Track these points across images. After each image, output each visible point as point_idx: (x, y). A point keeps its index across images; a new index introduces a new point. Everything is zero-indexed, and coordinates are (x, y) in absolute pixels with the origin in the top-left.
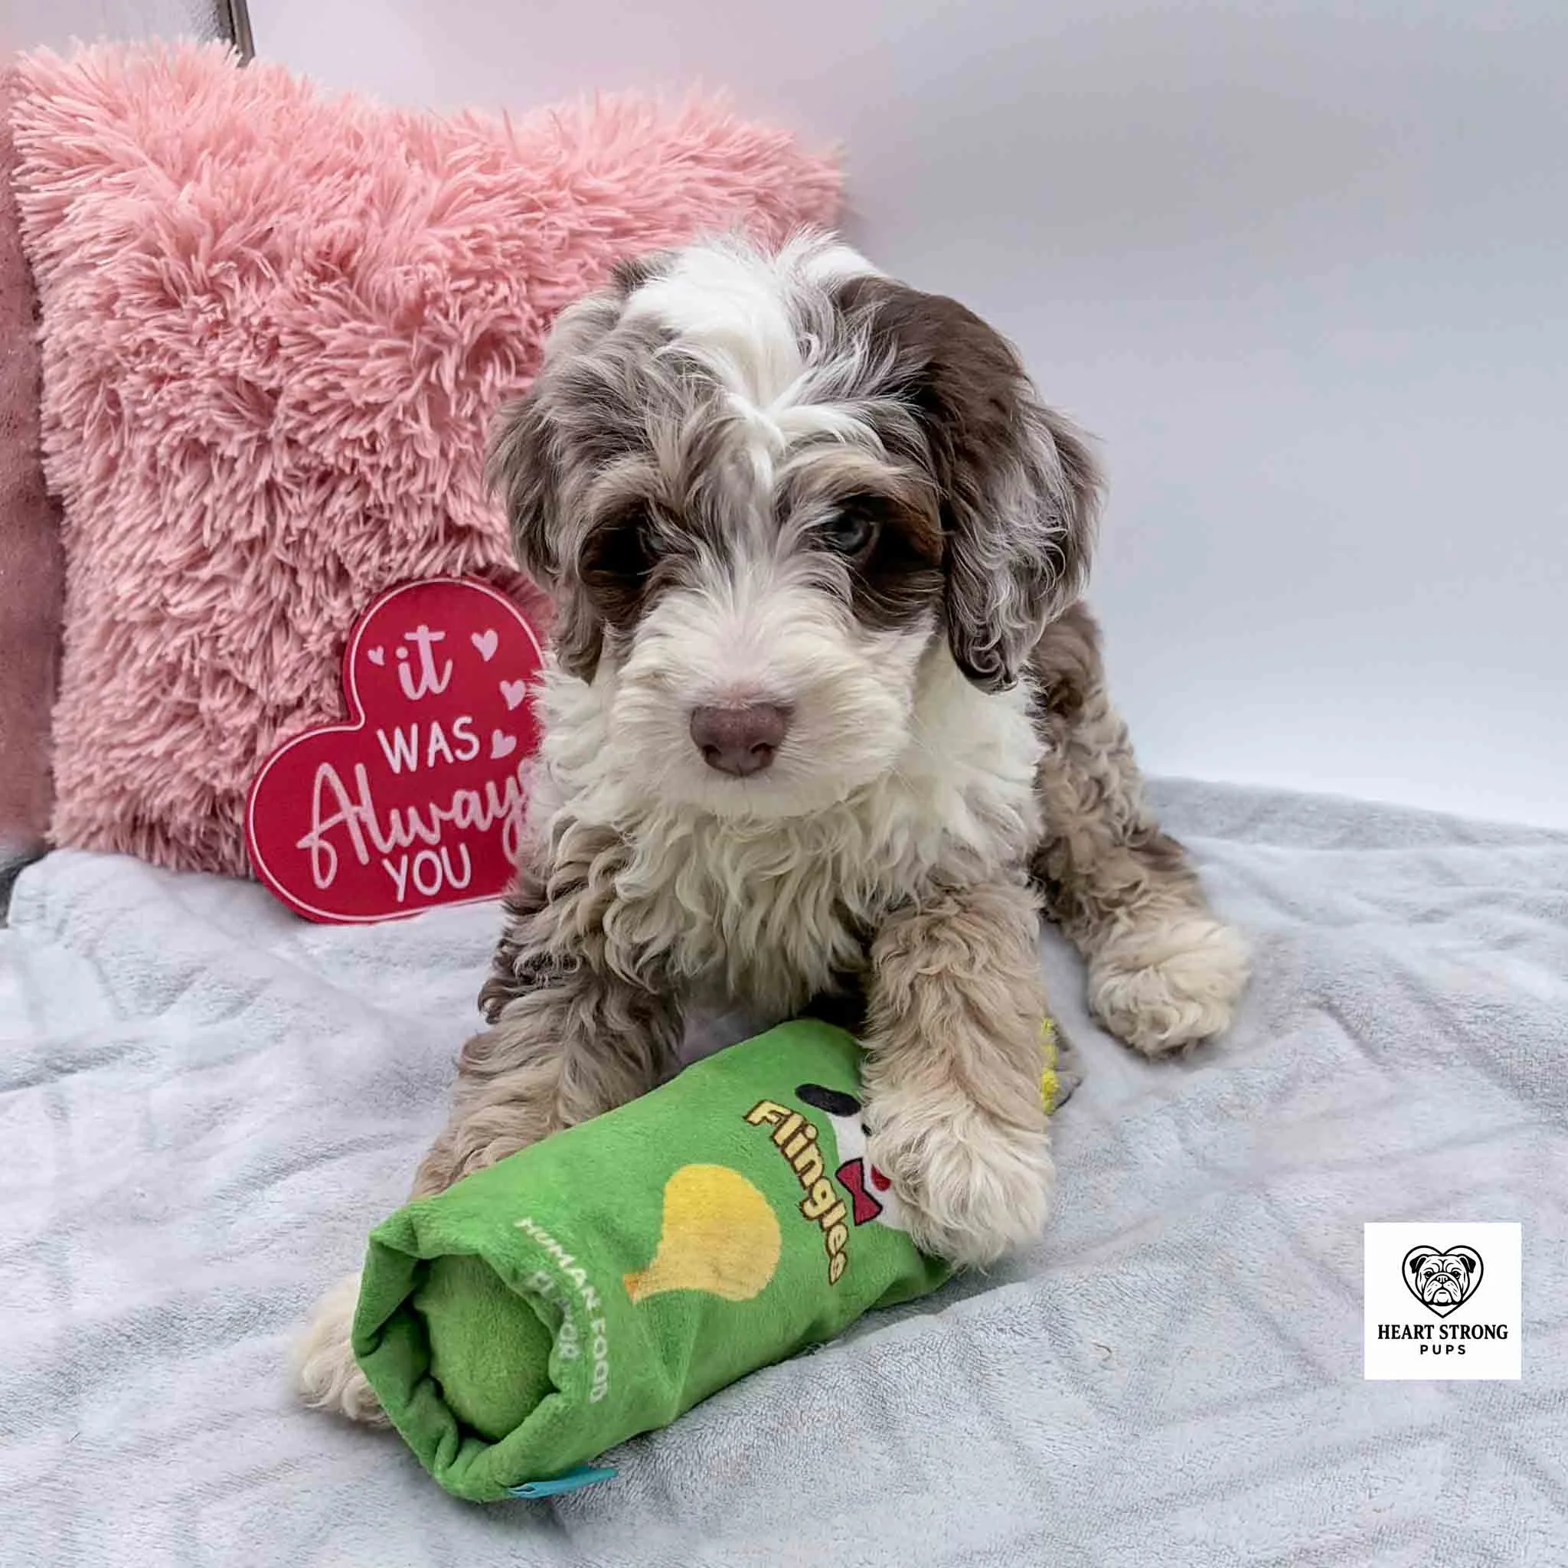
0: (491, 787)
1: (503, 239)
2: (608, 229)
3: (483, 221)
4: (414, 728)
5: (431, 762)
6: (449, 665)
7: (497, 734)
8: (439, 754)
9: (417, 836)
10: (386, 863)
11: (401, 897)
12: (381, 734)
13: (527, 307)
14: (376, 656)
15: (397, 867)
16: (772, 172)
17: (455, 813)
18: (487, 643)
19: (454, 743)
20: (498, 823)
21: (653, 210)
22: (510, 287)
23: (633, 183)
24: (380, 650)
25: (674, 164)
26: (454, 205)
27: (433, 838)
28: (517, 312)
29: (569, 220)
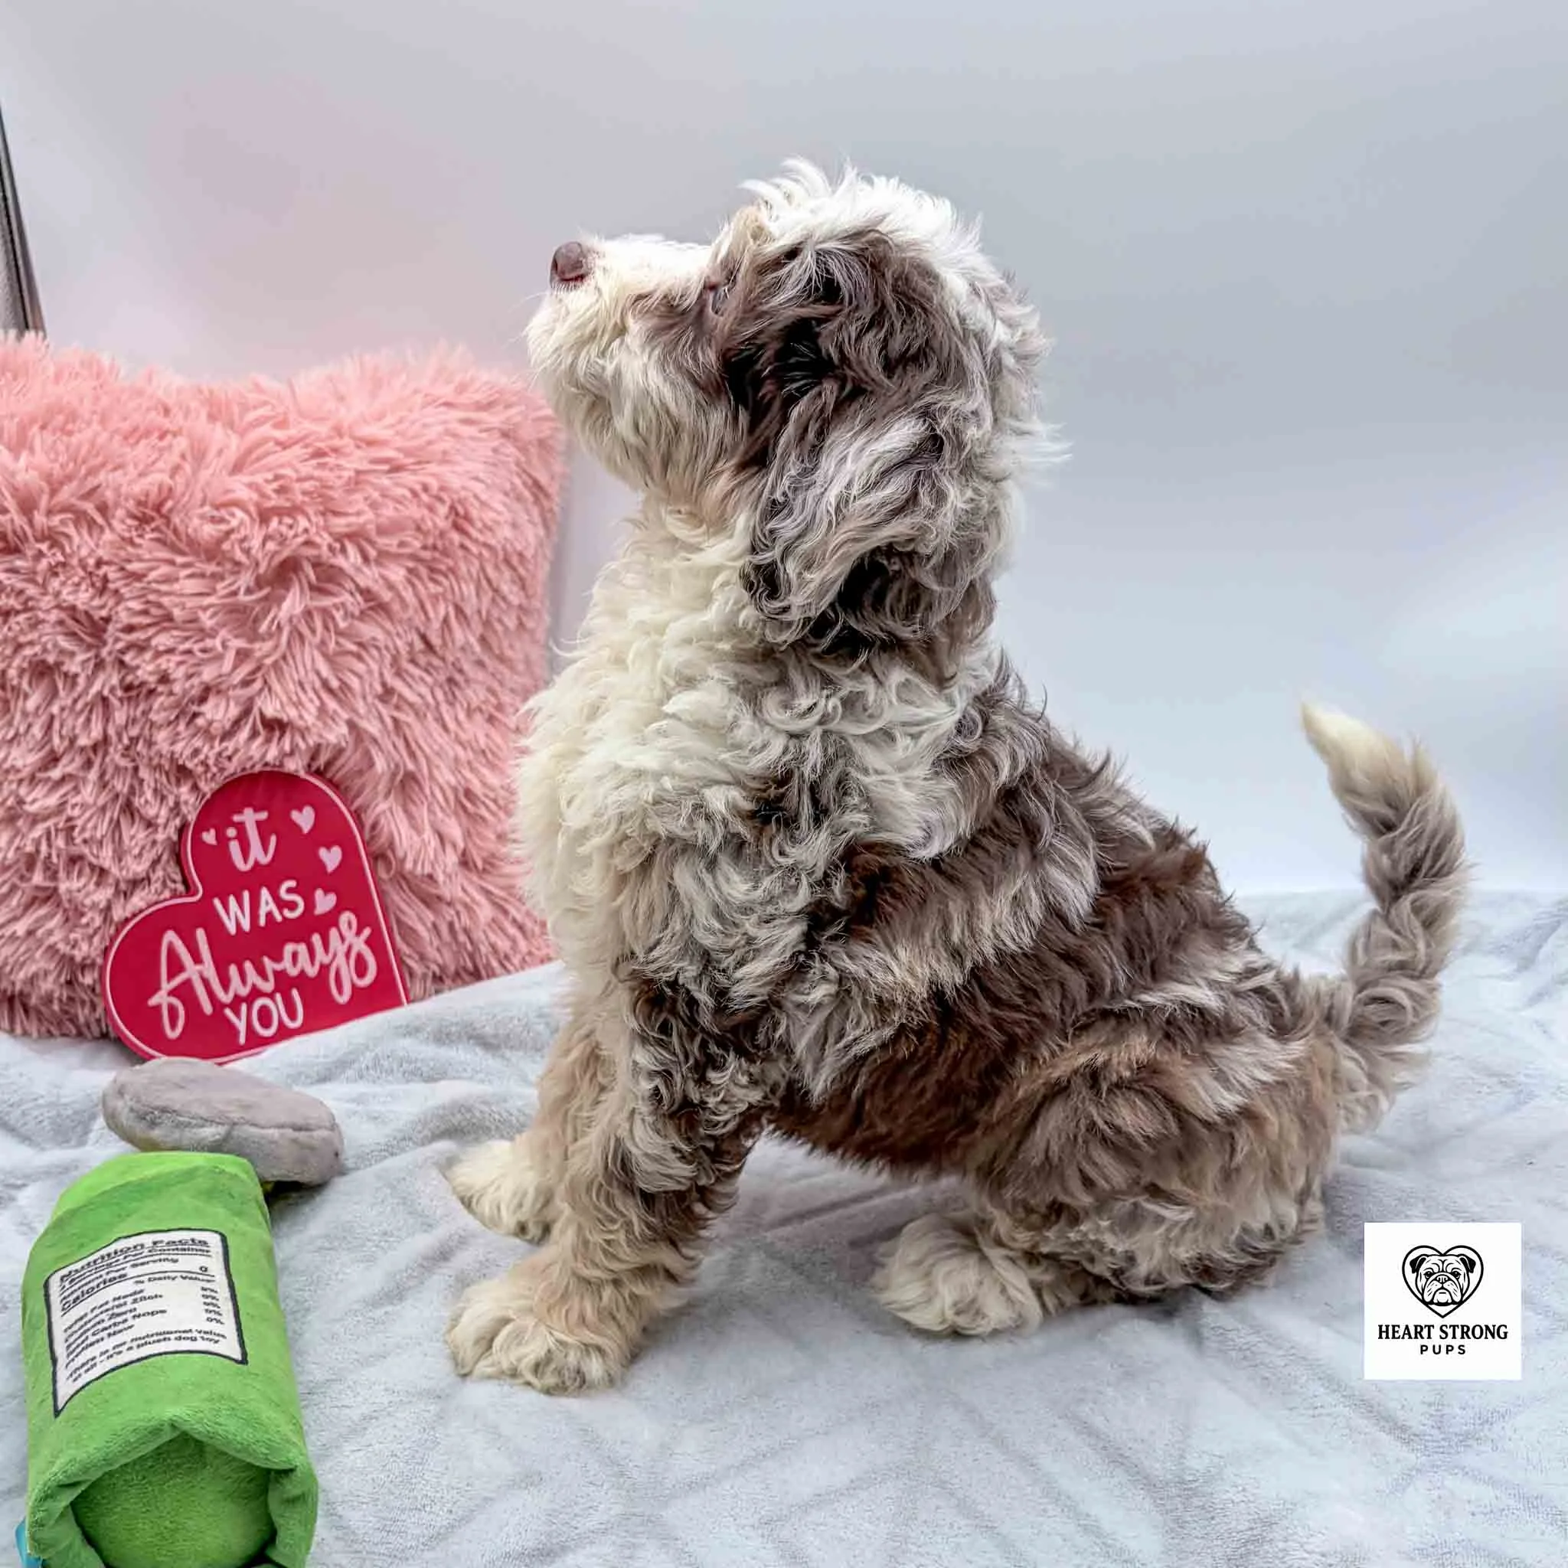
0: (316, 939)
1: (300, 480)
2: (386, 467)
3: (282, 466)
4: (246, 895)
5: (262, 922)
6: (273, 839)
7: (319, 893)
8: (269, 915)
9: (254, 987)
10: (228, 1012)
11: (242, 1040)
12: (217, 902)
13: (326, 535)
14: (210, 837)
15: (237, 1014)
16: (513, 411)
17: (286, 964)
18: (305, 819)
19: (281, 904)
20: (324, 969)
21: (421, 448)
22: (309, 520)
23: (400, 427)
24: (213, 832)
25: (430, 410)
26: (254, 456)
27: (268, 986)
28: (318, 540)
29: (356, 460)
